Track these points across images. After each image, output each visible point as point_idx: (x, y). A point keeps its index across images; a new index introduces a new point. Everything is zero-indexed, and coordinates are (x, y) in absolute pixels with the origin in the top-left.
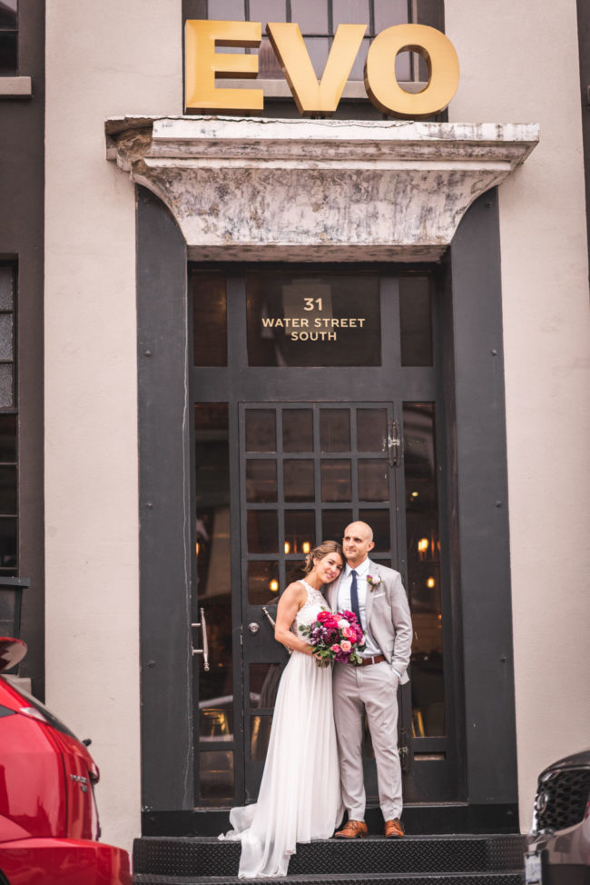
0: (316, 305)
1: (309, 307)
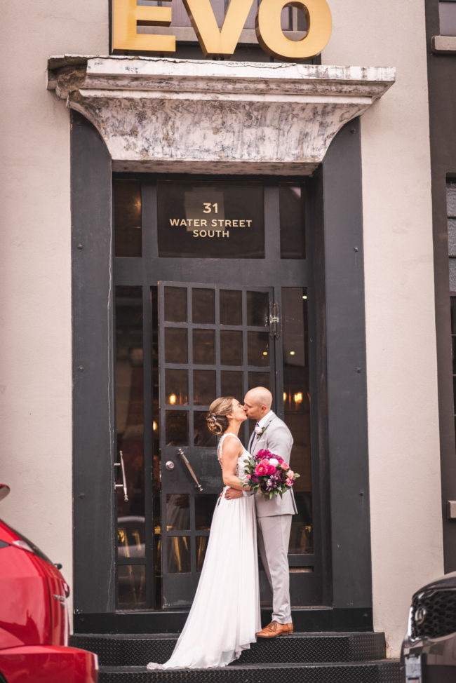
0: (213, 209)
1: (207, 210)
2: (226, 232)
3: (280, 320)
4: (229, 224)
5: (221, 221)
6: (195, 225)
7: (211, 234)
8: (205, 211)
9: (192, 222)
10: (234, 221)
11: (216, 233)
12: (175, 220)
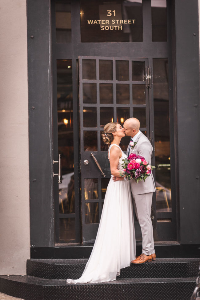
0: (113, 13)
1: (109, 14)
2: (120, 27)
3: (152, 77)
4: (122, 22)
5: (117, 20)
6: (102, 23)
7: (112, 28)
8: (108, 15)
9: (101, 22)
10: (125, 20)
11: (114, 28)
12: (90, 21)
